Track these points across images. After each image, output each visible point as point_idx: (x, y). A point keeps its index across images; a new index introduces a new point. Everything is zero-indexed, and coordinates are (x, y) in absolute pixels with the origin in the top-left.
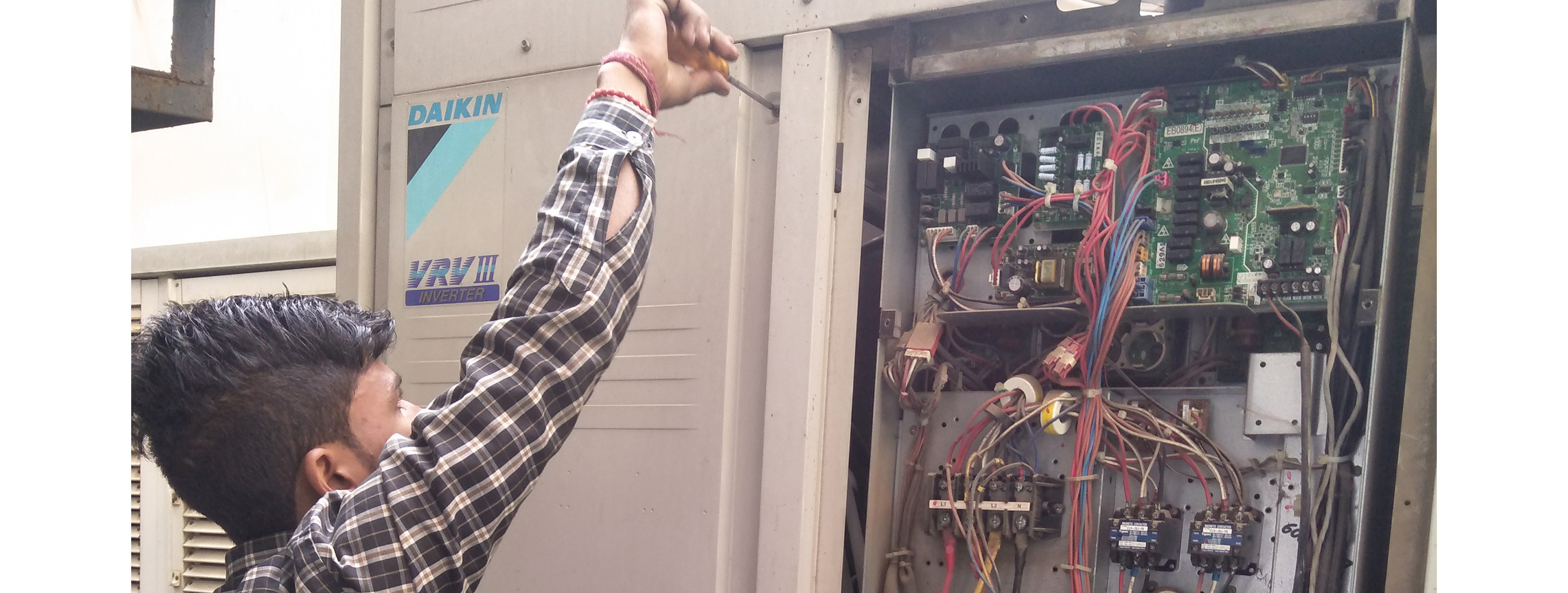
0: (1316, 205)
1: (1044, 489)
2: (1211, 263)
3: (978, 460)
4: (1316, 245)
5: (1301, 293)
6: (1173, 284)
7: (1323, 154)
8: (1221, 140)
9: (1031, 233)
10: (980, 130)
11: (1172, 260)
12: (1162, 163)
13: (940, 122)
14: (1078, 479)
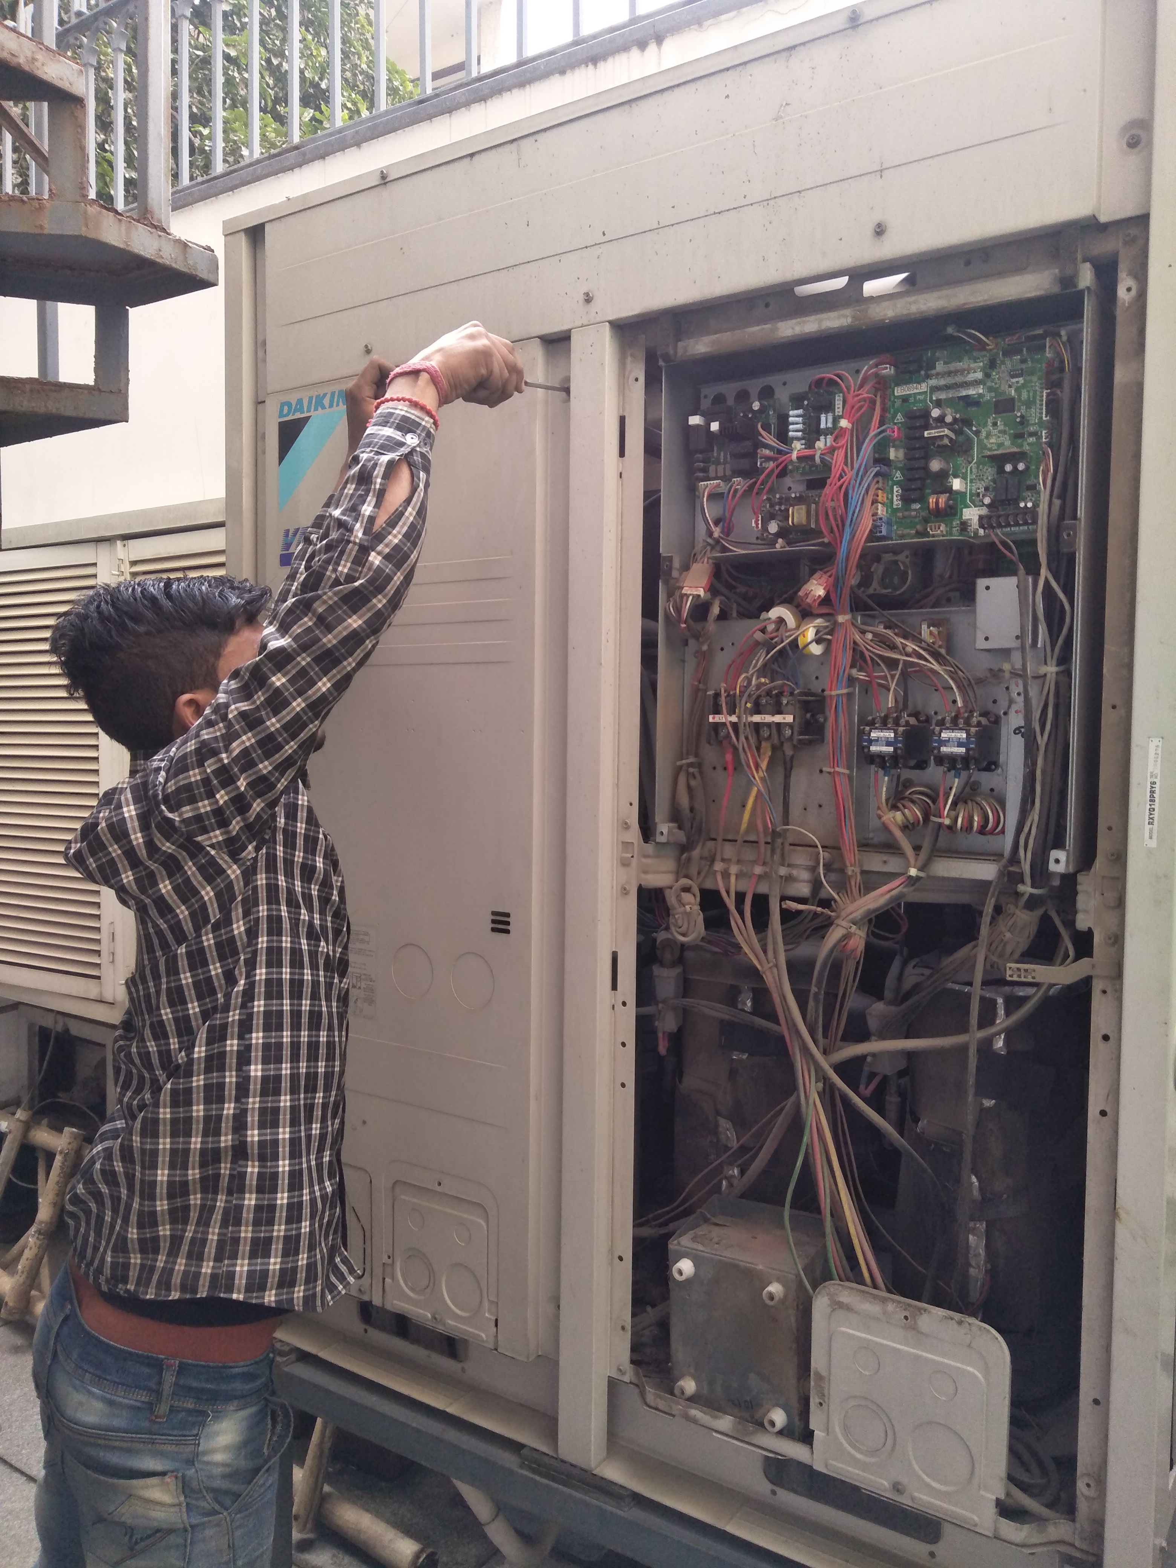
0: (1026, 448)
1: (806, 703)
2: (937, 503)
3: (749, 681)
4: (1029, 483)
5: (1017, 524)
6: (908, 521)
7: (1029, 404)
8: (943, 396)
9: (788, 481)
10: (743, 397)
11: (906, 500)
12: (894, 417)
13: (709, 392)
14: (833, 693)
